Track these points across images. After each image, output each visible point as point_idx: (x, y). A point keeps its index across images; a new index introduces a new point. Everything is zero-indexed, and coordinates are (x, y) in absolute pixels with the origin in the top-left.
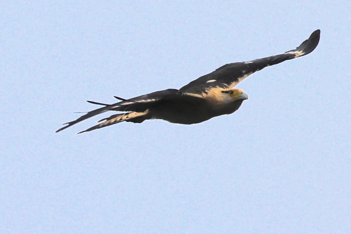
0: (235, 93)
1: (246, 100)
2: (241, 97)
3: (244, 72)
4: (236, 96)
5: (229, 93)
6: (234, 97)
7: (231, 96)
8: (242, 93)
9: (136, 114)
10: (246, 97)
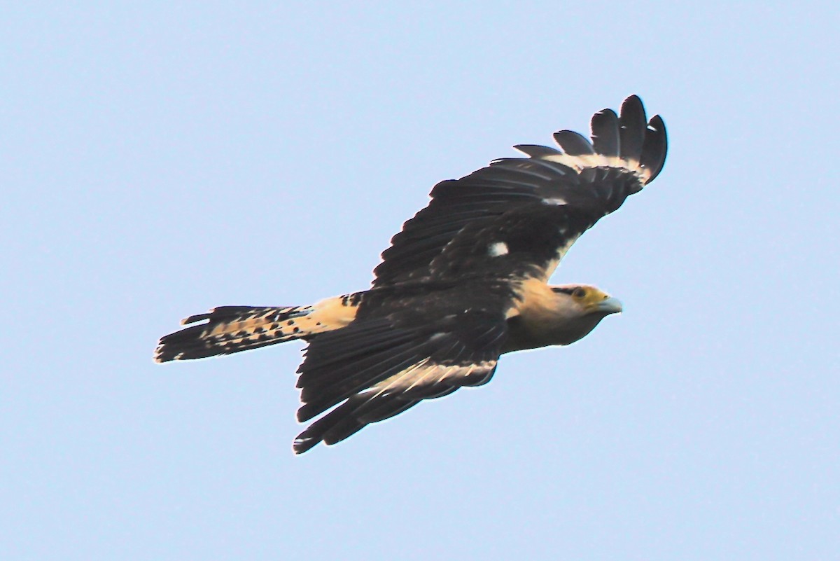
0: (588, 294)
1: (620, 313)
2: (604, 304)
3: (562, 231)
4: (592, 303)
5: (573, 294)
6: (586, 305)
7: (578, 301)
8: (606, 297)
9: (318, 324)
10: (617, 306)
